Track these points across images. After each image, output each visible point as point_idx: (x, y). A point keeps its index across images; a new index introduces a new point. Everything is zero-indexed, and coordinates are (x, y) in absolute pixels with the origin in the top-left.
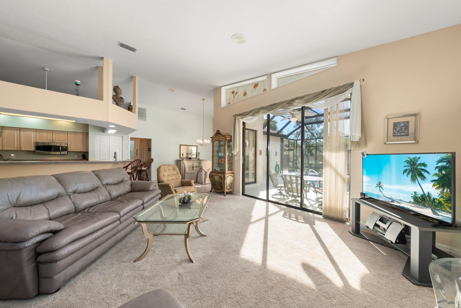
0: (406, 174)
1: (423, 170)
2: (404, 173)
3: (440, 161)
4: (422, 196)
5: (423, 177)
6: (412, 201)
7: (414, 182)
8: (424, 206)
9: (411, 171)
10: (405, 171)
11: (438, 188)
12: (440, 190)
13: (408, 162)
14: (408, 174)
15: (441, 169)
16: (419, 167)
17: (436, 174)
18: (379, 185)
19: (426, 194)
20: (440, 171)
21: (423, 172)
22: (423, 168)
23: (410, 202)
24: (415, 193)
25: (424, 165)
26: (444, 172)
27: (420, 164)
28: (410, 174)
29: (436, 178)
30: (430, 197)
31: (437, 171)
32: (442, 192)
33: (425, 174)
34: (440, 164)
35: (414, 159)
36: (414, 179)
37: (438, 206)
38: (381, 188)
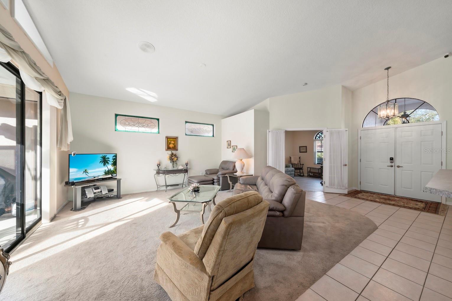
0: (101, 163)
1: (108, 160)
3: (113, 157)
4: (108, 171)
5: (108, 163)
6: (104, 174)
7: (105, 166)
8: (109, 174)
9: (103, 161)
10: (101, 161)
12: (114, 167)
13: (102, 157)
14: (102, 163)
15: (114, 159)
16: (107, 159)
17: (112, 161)
18: (86, 171)
19: (109, 169)
20: (114, 160)
21: (108, 161)
22: (108, 159)
23: (103, 175)
24: (105, 170)
25: (108, 158)
27: (107, 158)
28: (103, 163)
29: (112, 163)
31: (112, 160)
33: (109, 162)
34: (114, 158)
35: (104, 156)
36: (104, 165)
37: (113, 173)
38: (86, 173)
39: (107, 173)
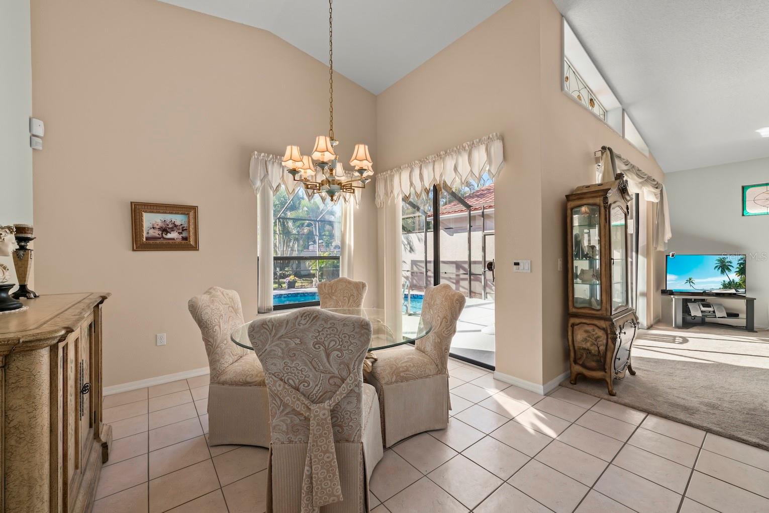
0: (717, 269)
2: (715, 269)
3: (740, 260)
4: (729, 282)
5: (729, 270)
6: (722, 287)
7: (723, 274)
8: (730, 288)
9: (721, 266)
10: (717, 267)
11: (739, 276)
13: (718, 260)
14: (719, 269)
15: (740, 264)
16: (727, 264)
17: (738, 268)
18: (690, 281)
19: (732, 280)
20: (740, 266)
21: (729, 267)
22: (729, 264)
23: (720, 289)
24: (724, 281)
25: (730, 262)
26: (742, 266)
27: (727, 262)
28: (721, 269)
29: (738, 270)
30: (734, 282)
31: (738, 266)
32: (741, 278)
33: (731, 268)
34: (740, 262)
35: (723, 258)
36: (723, 272)
37: (738, 287)
38: (691, 283)
39: (726, 286)
